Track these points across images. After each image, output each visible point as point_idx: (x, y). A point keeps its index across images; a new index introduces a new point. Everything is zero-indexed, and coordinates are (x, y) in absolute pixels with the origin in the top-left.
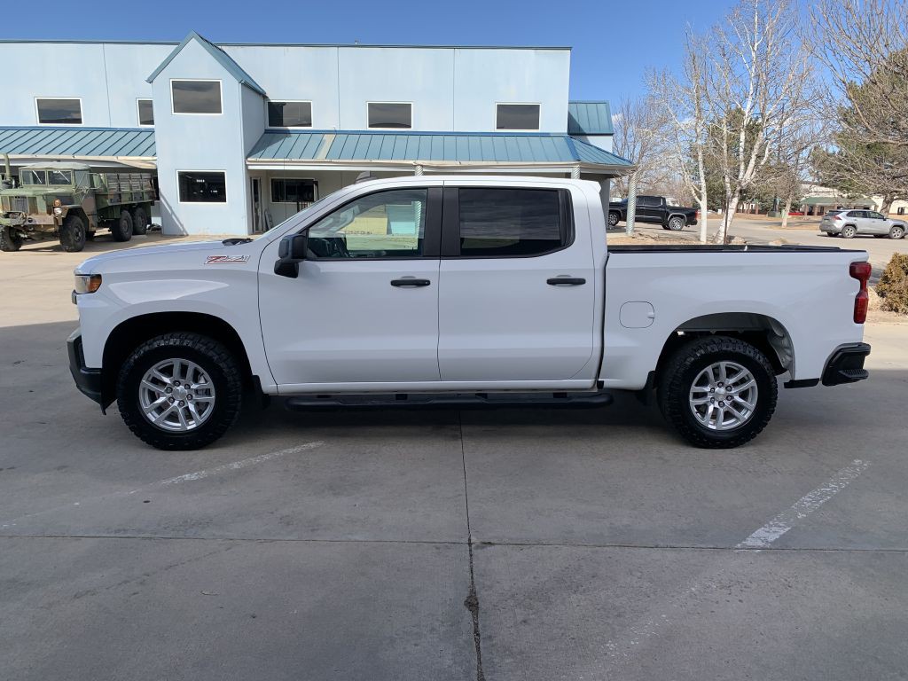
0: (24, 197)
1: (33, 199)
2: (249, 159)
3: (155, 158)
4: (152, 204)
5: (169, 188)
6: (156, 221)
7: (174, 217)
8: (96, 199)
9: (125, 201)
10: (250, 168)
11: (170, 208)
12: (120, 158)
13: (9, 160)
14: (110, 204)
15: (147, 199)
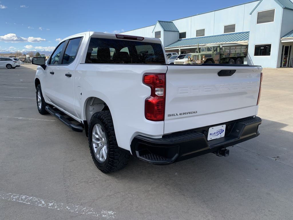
0: (196, 55)
1: (198, 56)
2: (282, 38)
3: (249, 41)
4: (245, 57)
5: (251, 51)
6: (245, 63)
7: (251, 61)
8: (220, 55)
9: (231, 56)
10: (282, 42)
11: (250, 58)
12: (239, 42)
13: (199, 46)
14: (224, 57)
15: (242, 55)
